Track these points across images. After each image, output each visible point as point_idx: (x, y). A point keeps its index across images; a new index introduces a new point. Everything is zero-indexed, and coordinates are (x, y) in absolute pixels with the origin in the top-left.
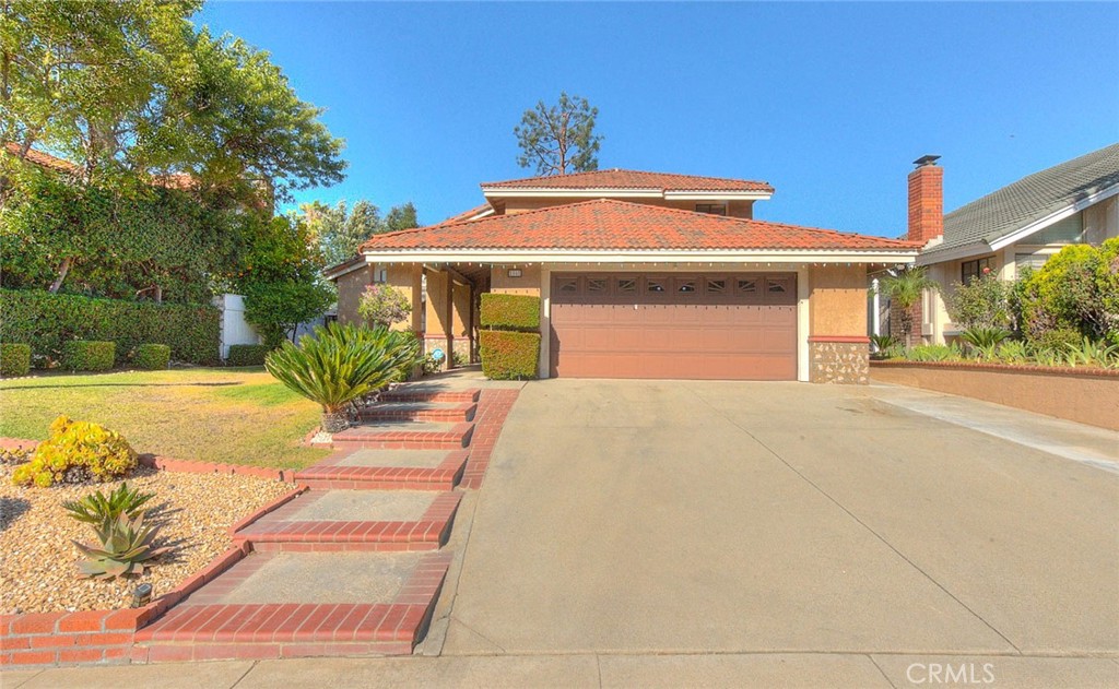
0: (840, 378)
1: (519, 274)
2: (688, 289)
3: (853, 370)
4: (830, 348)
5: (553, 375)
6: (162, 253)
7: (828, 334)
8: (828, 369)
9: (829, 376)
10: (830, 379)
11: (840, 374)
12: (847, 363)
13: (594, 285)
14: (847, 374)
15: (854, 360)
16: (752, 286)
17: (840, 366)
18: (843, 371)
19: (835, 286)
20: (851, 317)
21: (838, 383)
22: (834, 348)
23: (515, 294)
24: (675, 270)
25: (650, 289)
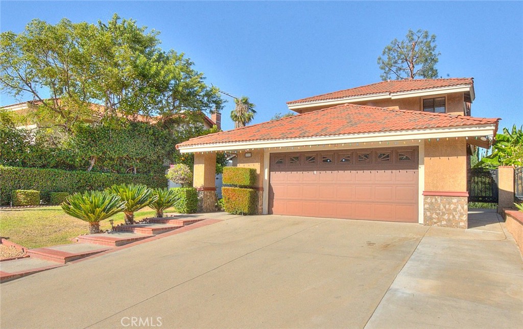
0: (444, 223)
1: (250, 156)
2: (346, 160)
3: (454, 216)
4: (436, 200)
5: (270, 212)
6: (133, 152)
7: (435, 190)
8: (434, 216)
9: (435, 221)
10: (435, 223)
11: (444, 219)
12: (449, 212)
13: (293, 160)
14: (449, 220)
15: (455, 210)
16: (388, 156)
17: (444, 214)
18: (446, 217)
19: (441, 155)
20: (453, 178)
21: (441, 226)
22: (439, 200)
23: (243, 167)
24: (336, 148)
25: (324, 161)
